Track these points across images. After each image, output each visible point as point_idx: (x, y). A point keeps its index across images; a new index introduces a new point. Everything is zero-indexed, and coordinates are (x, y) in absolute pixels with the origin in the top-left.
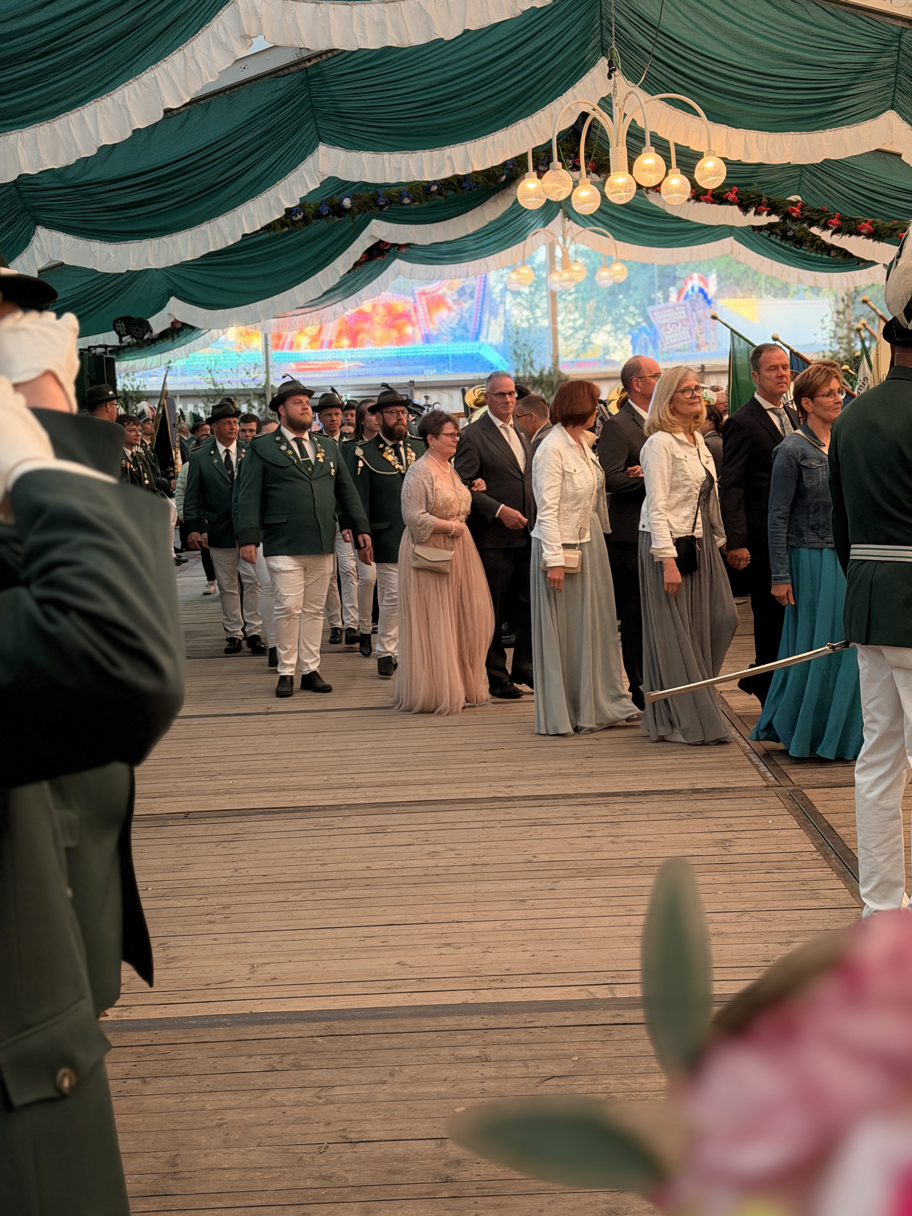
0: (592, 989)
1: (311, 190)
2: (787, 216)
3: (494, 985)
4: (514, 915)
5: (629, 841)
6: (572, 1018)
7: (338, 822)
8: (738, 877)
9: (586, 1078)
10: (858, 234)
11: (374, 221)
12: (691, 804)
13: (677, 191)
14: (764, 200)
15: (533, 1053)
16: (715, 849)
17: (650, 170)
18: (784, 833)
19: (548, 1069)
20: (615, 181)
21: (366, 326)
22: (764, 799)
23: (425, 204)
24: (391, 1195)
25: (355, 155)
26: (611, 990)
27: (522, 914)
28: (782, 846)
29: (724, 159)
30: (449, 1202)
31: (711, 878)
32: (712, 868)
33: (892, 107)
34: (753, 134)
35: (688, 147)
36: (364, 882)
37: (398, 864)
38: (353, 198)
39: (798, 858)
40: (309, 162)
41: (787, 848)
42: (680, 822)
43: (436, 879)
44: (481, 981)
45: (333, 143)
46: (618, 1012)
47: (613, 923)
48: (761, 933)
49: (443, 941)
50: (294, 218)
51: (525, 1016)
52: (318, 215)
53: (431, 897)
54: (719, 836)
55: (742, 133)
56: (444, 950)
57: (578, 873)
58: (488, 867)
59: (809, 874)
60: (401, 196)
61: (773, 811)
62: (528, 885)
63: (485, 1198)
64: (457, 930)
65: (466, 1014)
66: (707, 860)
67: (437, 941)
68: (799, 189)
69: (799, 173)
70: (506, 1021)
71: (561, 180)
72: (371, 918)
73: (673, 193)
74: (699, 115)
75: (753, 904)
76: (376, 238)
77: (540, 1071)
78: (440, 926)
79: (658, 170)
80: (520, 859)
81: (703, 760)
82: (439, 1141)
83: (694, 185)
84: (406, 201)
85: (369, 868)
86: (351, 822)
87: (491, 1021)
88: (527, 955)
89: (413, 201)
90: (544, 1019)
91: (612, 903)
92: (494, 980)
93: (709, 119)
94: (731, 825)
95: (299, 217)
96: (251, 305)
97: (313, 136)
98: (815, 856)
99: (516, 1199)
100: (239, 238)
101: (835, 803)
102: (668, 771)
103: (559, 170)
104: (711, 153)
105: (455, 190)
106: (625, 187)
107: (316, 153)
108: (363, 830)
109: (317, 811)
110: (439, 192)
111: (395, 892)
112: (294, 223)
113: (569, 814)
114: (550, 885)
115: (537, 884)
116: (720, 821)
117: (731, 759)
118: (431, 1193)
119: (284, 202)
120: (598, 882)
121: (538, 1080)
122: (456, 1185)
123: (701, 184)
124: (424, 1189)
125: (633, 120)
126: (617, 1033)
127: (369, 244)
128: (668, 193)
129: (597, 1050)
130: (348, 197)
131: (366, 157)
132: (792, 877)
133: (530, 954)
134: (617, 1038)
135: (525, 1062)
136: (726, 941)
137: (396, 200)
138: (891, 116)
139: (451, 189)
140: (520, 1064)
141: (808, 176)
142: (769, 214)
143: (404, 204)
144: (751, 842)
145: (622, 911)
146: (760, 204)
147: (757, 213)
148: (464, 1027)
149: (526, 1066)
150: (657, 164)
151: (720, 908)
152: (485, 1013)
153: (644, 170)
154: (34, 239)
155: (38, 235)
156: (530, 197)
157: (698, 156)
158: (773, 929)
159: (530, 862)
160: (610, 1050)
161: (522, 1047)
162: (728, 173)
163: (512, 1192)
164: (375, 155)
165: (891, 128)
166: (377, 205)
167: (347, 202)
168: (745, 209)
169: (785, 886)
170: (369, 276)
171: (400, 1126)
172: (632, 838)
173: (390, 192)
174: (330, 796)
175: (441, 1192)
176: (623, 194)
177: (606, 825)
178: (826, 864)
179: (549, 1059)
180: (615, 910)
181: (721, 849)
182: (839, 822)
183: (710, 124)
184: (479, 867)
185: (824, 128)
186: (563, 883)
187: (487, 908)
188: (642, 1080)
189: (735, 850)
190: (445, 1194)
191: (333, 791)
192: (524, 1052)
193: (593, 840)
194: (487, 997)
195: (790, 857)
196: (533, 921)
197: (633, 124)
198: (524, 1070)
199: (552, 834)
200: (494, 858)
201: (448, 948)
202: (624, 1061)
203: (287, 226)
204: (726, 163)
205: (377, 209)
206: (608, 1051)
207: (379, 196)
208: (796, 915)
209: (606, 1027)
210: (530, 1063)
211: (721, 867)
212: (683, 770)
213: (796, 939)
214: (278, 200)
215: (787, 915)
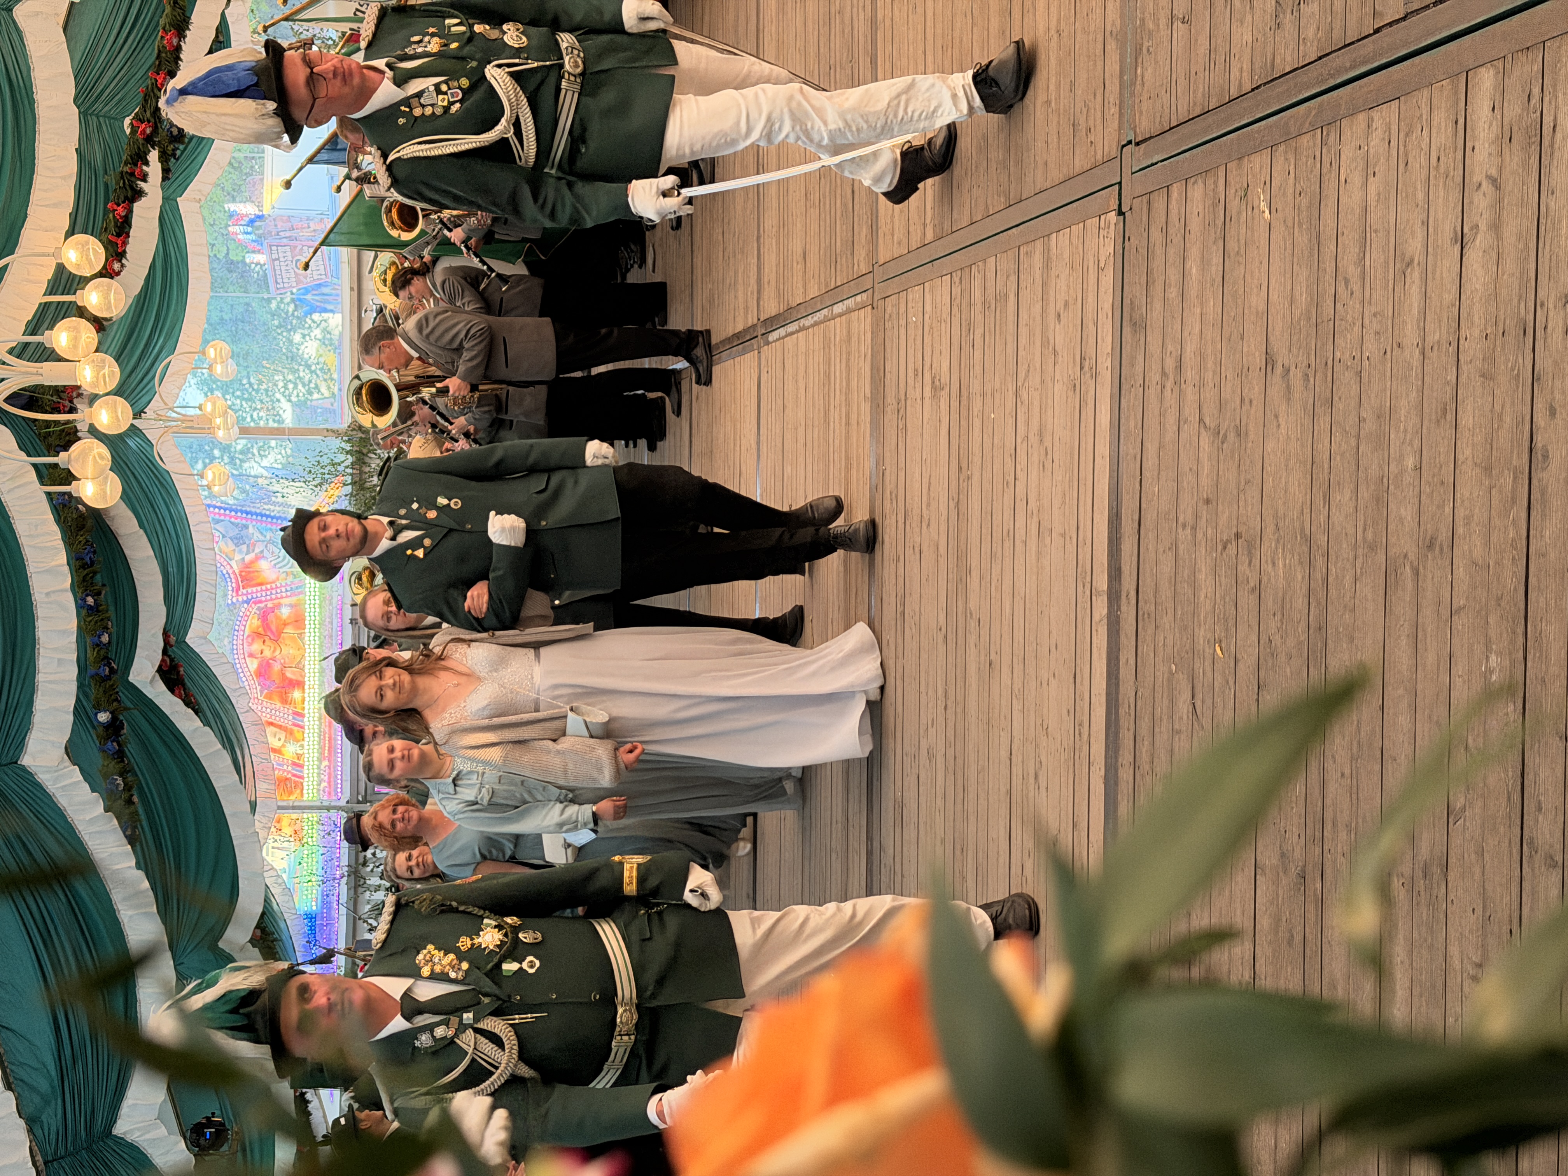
0: (1096, 617)
1: (81, 778)
2: (150, 140)
3: (1085, 737)
4: (1006, 680)
5: (929, 505)
6: (1127, 655)
7: (887, 860)
8: (976, 386)
9: (1196, 666)
10: (178, 49)
11: (131, 678)
12: (888, 409)
13: (106, 297)
14: (127, 169)
15: (1165, 718)
16: (942, 400)
17: (75, 340)
18: (928, 308)
19: (1183, 707)
20: (89, 380)
21: (277, 667)
22: (887, 316)
23: (112, 613)
24: (1316, 952)
25: (38, 717)
26: (1099, 594)
27: (1006, 670)
28: (944, 316)
29: (66, 238)
30: (1327, 884)
31: (975, 419)
32: (964, 413)
33: (10, 10)
34: (36, 195)
35: (49, 281)
36: (958, 852)
37: (940, 802)
38: (98, 708)
39: (958, 301)
40: (43, 778)
41: (946, 309)
42: (909, 433)
43: (960, 761)
44: (1081, 751)
45: (20, 746)
46: (1124, 597)
47: (1022, 560)
48: (1042, 382)
49: (1032, 780)
50: (121, 788)
51: (1122, 712)
52: (120, 755)
53: (981, 776)
54: (928, 389)
55: (33, 210)
56: (1043, 785)
57: (962, 581)
58: (949, 692)
59: (977, 294)
60: (98, 645)
61: (902, 309)
62: (972, 651)
63: (1325, 839)
64: (1020, 759)
65: (1116, 784)
66: (955, 416)
67: (1031, 788)
68: (116, 119)
69: (94, 118)
70: (1126, 737)
71: (84, 454)
72: (1001, 860)
73: (110, 302)
74: (7, 265)
75: (1009, 379)
76: (154, 677)
77: (1185, 717)
78: (1014, 778)
79: (76, 329)
80: (942, 648)
81: (838, 374)
82: (1259, 871)
83: (100, 275)
84: (105, 638)
85: (943, 841)
86: (888, 842)
87: (1126, 757)
88: (1054, 683)
89: (106, 628)
90: (1127, 689)
91: (999, 554)
92: (1080, 734)
93: (12, 252)
94: (916, 370)
95: (120, 781)
96: (235, 843)
97: (10, 772)
98: (957, 280)
99: (1328, 801)
100: (141, 874)
101: (896, 231)
102: (848, 424)
103: (69, 456)
104: (58, 251)
105: (95, 573)
106: (99, 367)
107: (33, 770)
108: (898, 830)
109: (872, 881)
110: (96, 594)
111: (972, 819)
112: (128, 788)
113: (893, 566)
114: (973, 624)
115: (972, 639)
116: (911, 381)
117: (838, 339)
118: (1317, 905)
119: (96, 814)
120: (974, 563)
121: (1195, 723)
122: (1309, 867)
123: (98, 267)
124: (1311, 908)
125: (11, 352)
126: (1147, 607)
127: (161, 686)
128: (109, 308)
129: (1165, 638)
130: (96, 715)
131: (40, 703)
132: (979, 318)
133: (1051, 679)
134: (1153, 608)
135: (1175, 732)
136: (1049, 427)
137: (102, 652)
138: (19, 12)
139: (92, 577)
140: (1176, 738)
141: (98, 106)
142: (147, 163)
143: (109, 642)
144: (936, 352)
145: (1008, 544)
146: (132, 174)
147: (144, 178)
148: (1131, 790)
149: (1179, 732)
150: (68, 329)
151: (1010, 421)
152: (1116, 758)
153: (75, 347)
154: (129, 1138)
155: (124, 1134)
156: (105, 493)
157: (61, 268)
158: (1038, 366)
159: (946, 637)
160: (1166, 620)
161: (1157, 730)
162: (86, 233)
163: (1320, 804)
164: (39, 693)
165: (37, 14)
166: (108, 678)
167: (103, 717)
168: (139, 194)
169: (990, 332)
170: (207, 677)
171: (1239, 912)
172: (925, 498)
173: (92, 659)
174: (856, 858)
175: (1315, 890)
176: (106, 371)
177: (908, 523)
178: (967, 270)
179: (1172, 701)
180: (1008, 552)
181: (942, 393)
182: (919, 234)
183: (20, 251)
184: (949, 703)
185: (32, 102)
186: (973, 604)
187: (997, 711)
188: (1203, 596)
189: (945, 379)
190: (1319, 886)
191: (850, 855)
192: (1163, 729)
193: (925, 548)
194: (1099, 748)
195: (955, 310)
196: (1015, 660)
197: (16, 351)
198: (1183, 737)
199: (916, 596)
200: (939, 682)
201: (1040, 777)
202: (1179, 608)
203: (132, 795)
204: (73, 234)
205: (114, 677)
206: (1167, 626)
207: (97, 674)
208: (1023, 330)
209: (1140, 618)
210: (1176, 726)
211: (964, 402)
212: (848, 404)
213: (1052, 341)
214: (92, 821)
215: (1023, 341)
